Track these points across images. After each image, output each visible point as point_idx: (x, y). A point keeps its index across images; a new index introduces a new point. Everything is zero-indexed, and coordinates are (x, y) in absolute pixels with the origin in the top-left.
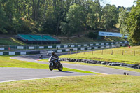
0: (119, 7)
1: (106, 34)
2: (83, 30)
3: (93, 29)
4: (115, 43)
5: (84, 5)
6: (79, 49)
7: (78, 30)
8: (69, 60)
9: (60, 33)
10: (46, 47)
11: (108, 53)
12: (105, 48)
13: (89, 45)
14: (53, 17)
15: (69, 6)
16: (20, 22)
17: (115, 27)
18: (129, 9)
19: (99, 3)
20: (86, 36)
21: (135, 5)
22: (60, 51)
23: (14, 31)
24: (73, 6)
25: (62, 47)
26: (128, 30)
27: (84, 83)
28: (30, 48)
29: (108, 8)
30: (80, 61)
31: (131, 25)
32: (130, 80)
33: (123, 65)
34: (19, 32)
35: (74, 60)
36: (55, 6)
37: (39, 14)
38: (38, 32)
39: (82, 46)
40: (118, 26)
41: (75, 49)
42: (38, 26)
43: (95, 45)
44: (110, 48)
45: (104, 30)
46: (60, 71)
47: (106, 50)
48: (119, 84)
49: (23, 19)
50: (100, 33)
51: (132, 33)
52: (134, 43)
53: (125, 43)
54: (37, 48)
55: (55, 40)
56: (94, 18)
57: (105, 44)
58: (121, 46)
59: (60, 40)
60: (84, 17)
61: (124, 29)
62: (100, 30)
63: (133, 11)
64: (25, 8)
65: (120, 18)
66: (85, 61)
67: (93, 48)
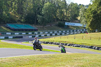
0: (80, 5)
1: (70, 24)
2: (54, 21)
3: (61, 21)
4: (77, 31)
5: (54, 3)
6: (51, 35)
7: (51, 21)
8: (44, 43)
9: (37, 23)
10: (27, 34)
11: (72, 37)
12: (70, 34)
13: (58, 32)
14: (32, 12)
15: (44, 4)
16: (8, 15)
17: (77, 19)
18: (87, 6)
19: (66, 2)
20: (56, 25)
21: (91, 4)
22: (37, 36)
23: (4, 22)
24: (47, 4)
25: (39, 33)
26: (86, 21)
27: (54, 59)
28: (15, 34)
29: (72, 5)
30: (52, 43)
31: (88, 18)
32: (87, 57)
33: (82, 47)
34: (8, 23)
35: (47, 43)
36: (34, 3)
37: (22, 9)
38: (21, 22)
39: (53, 33)
40: (79, 18)
41: (48, 35)
42: (21, 18)
43: (62, 32)
44: (73, 34)
45: (69, 21)
46: (41, 50)
47: (71, 36)
48: (80, 60)
49: (10, 13)
50: (66, 24)
51: (89, 23)
52: (90, 31)
53: (84, 31)
54: (21, 34)
55: (33, 28)
56: (62, 12)
57: (70, 31)
58: (81, 32)
59: (37, 28)
60: (54, 12)
61: (83, 21)
62: (66, 21)
63: (90, 7)
64: (12, 5)
65: (81, 13)
66: (55, 44)
67: (61, 34)
